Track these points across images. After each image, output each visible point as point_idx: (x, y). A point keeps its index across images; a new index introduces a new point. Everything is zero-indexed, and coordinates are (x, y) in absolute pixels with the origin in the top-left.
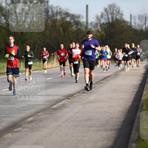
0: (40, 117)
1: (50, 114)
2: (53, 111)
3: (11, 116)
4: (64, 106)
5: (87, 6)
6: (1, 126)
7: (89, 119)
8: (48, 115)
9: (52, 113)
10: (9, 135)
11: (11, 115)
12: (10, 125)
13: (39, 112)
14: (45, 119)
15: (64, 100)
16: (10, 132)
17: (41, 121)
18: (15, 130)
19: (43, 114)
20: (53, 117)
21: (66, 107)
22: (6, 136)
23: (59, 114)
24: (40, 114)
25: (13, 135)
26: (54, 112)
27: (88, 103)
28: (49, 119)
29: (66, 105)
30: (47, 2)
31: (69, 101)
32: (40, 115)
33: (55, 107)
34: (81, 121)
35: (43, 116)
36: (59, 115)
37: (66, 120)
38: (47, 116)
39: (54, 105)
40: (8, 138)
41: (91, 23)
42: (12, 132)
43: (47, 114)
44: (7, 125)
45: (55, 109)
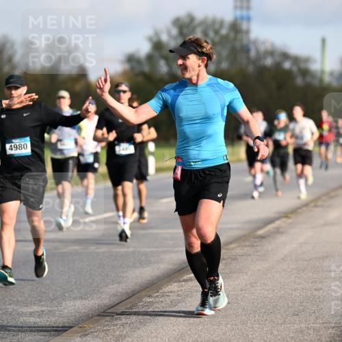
0: (233, 251)
1: (253, 246)
2: (257, 240)
3: (177, 251)
4: (278, 231)
5: (323, 41)
6: (158, 270)
7: (327, 257)
8: (248, 248)
9: (255, 244)
10: (174, 287)
11: (176, 249)
12: (175, 267)
13: (231, 243)
14: (242, 255)
15: (278, 219)
16: (176, 282)
17: (235, 259)
18: (185, 278)
19: (238, 247)
20: (259, 252)
21: (282, 233)
22: (167, 289)
23: (269, 246)
24: (233, 246)
25: (182, 286)
26: (259, 243)
27: (326, 225)
28: (250, 255)
29: (281, 230)
30: (248, 32)
31: (290, 221)
32: (233, 249)
33: (261, 232)
34: (311, 260)
35: (239, 251)
36: (270, 248)
37: (283, 259)
38: (246, 249)
39: (260, 228)
40: (171, 292)
41: (331, 74)
42: (180, 281)
43: (246, 246)
44: (170, 267)
45: (262, 237)
